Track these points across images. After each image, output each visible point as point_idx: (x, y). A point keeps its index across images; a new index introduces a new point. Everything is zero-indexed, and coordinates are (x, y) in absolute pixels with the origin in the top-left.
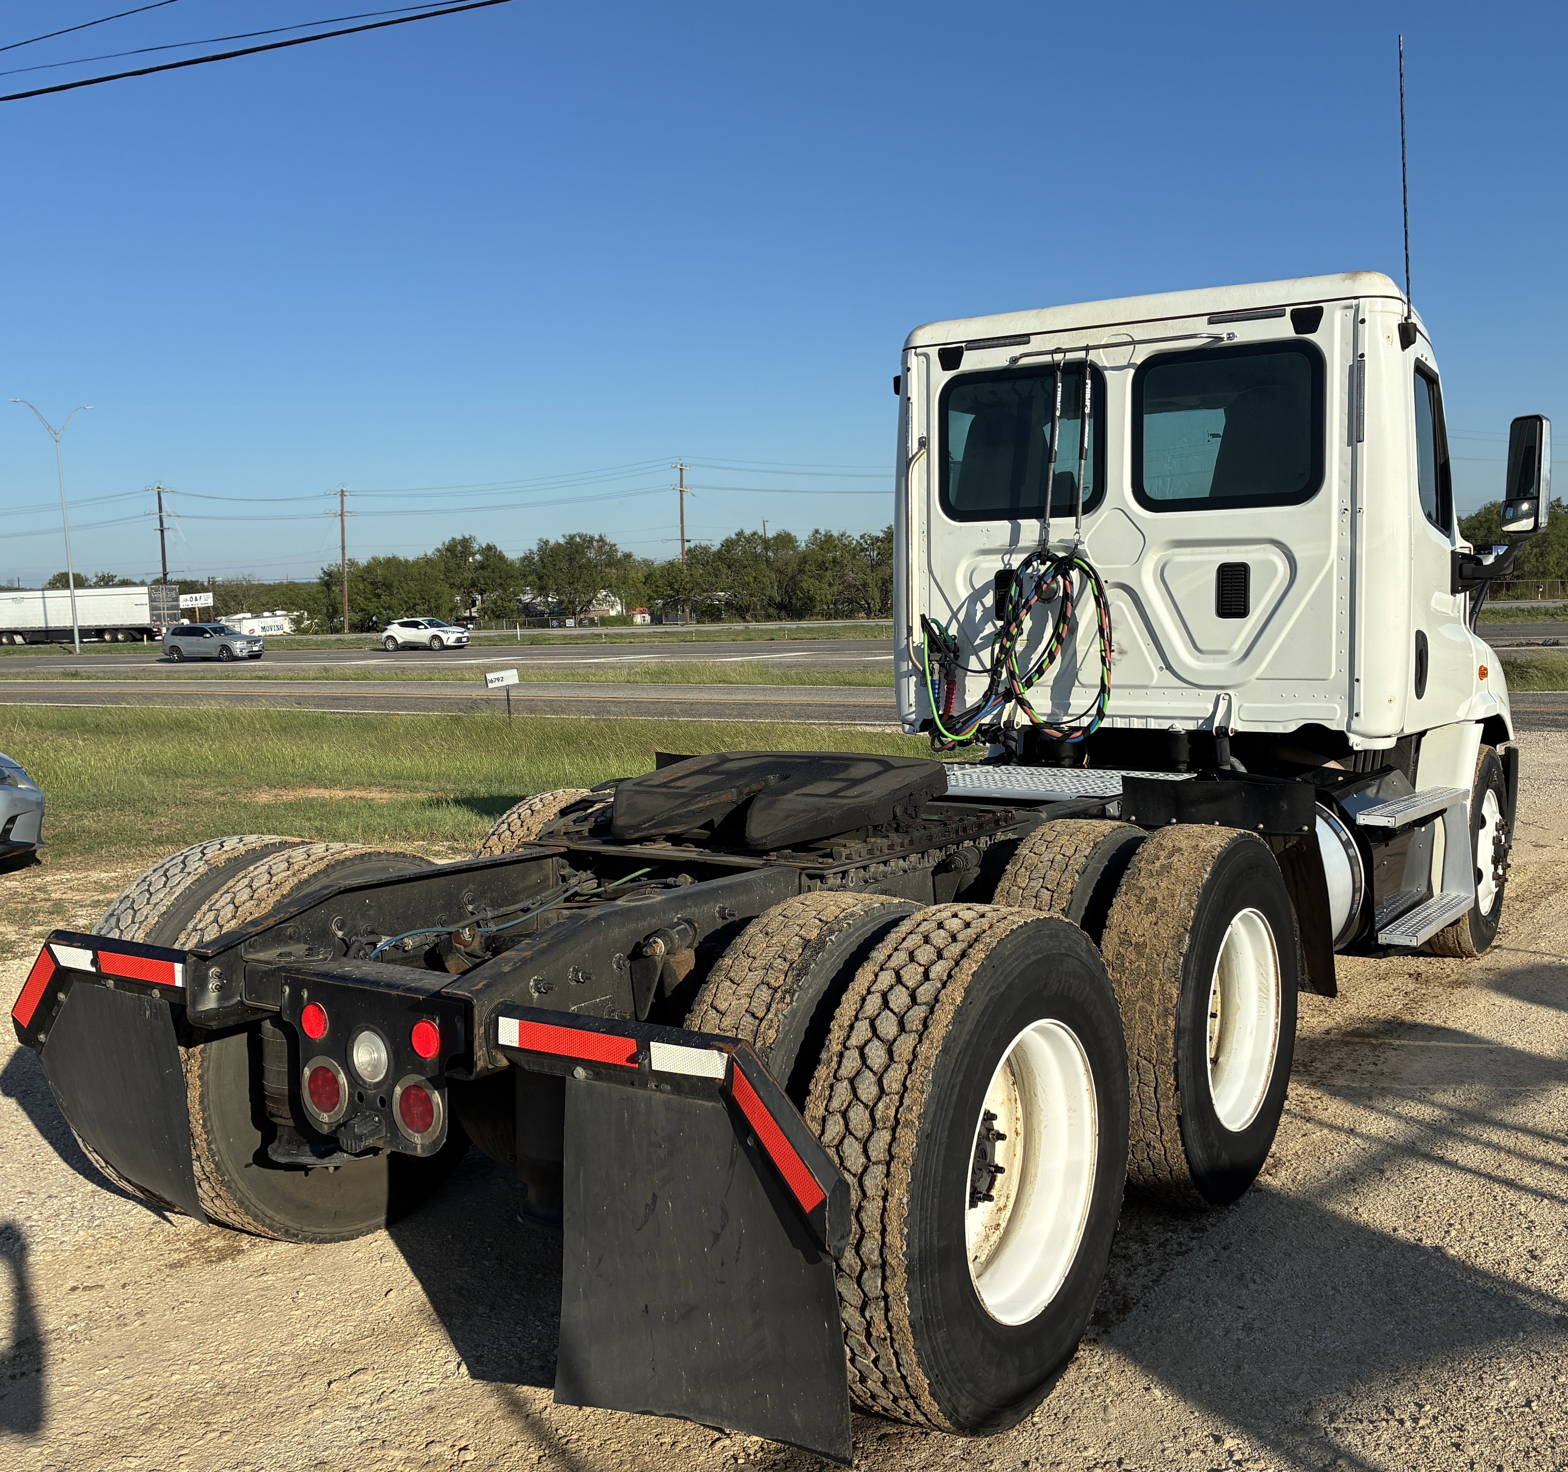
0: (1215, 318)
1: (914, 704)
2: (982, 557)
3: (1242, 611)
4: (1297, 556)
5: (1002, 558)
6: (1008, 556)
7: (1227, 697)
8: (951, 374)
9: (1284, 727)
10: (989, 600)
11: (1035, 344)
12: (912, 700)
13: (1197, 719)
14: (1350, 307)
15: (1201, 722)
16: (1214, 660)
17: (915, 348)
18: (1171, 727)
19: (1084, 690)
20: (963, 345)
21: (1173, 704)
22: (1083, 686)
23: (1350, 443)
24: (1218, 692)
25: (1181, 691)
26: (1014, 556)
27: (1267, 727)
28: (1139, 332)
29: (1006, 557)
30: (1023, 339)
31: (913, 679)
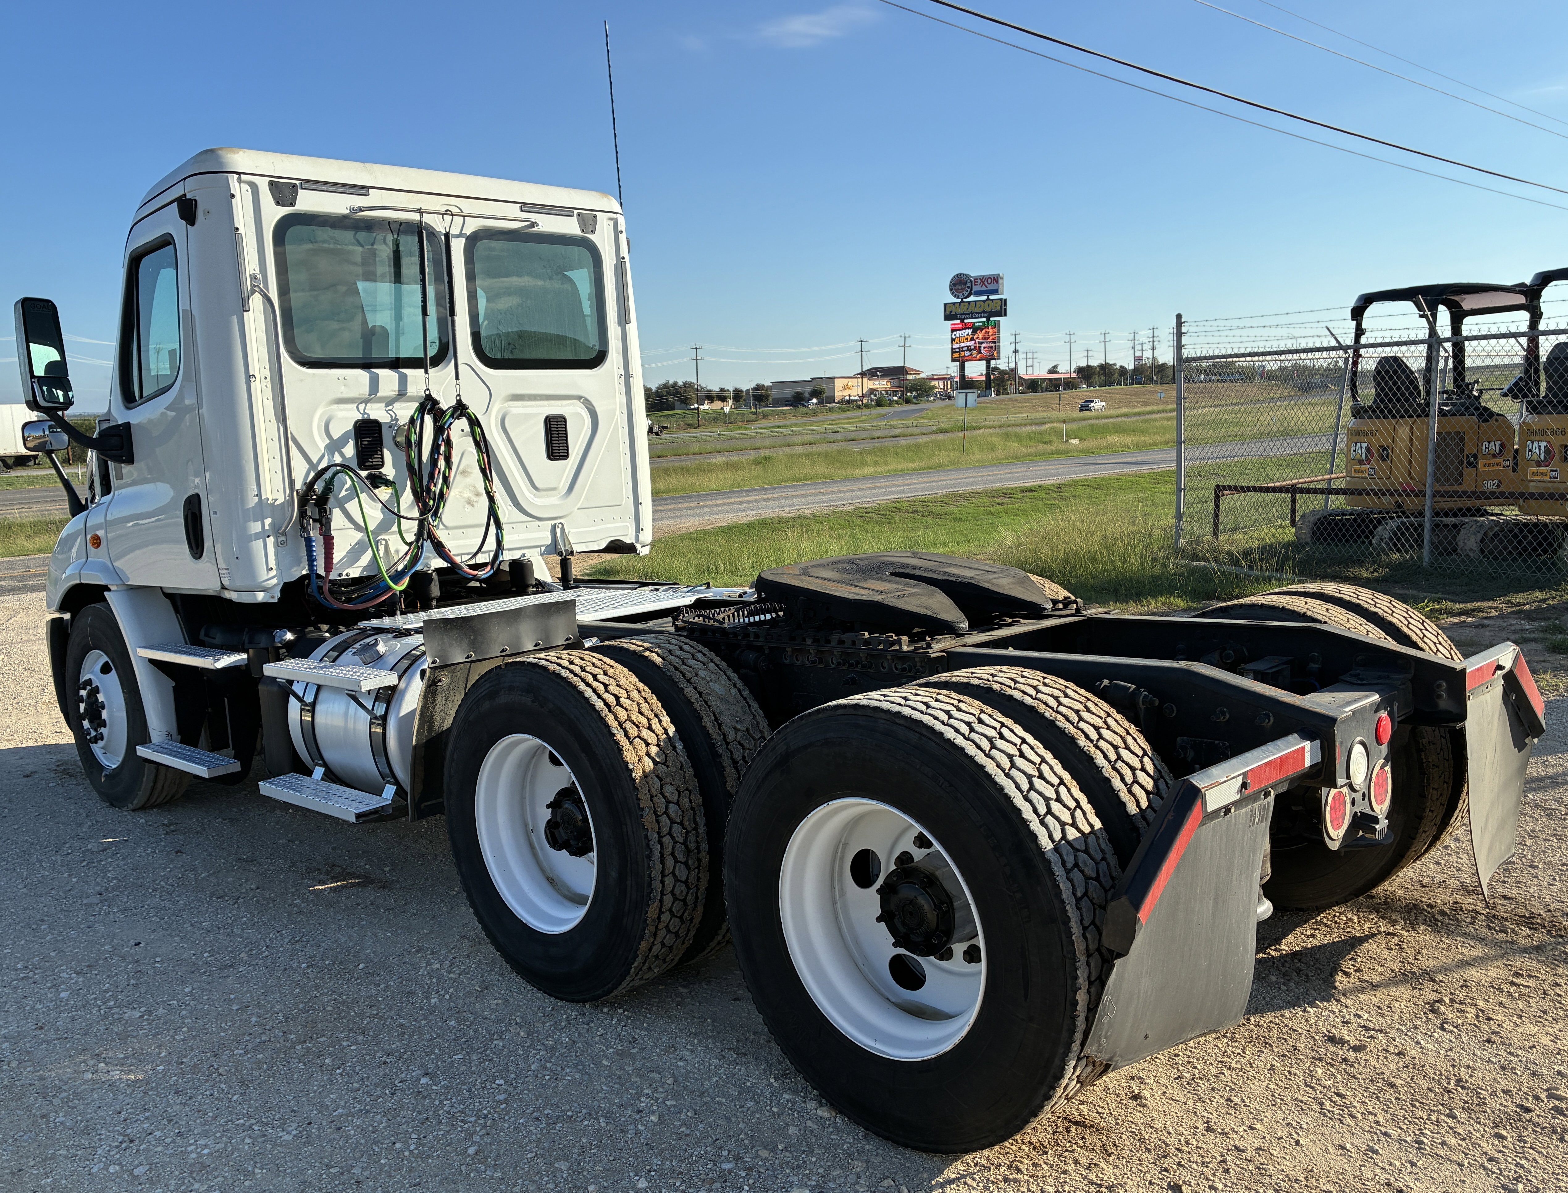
0: (525, 207)
1: (274, 568)
2: (335, 406)
3: (565, 456)
4: (598, 410)
5: (357, 407)
6: (363, 405)
7: (560, 526)
8: (284, 211)
9: (598, 545)
10: (350, 450)
11: (375, 198)
12: (272, 563)
13: (540, 546)
14: (611, 219)
15: (543, 548)
16: (547, 496)
17: (239, 173)
18: (524, 555)
19: (447, 532)
20: (297, 182)
21: (523, 536)
22: (446, 528)
23: (620, 324)
24: (553, 522)
25: (526, 524)
26: (369, 405)
27: (587, 547)
28: (467, 207)
29: (361, 407)
30: (362, 190)
31: (271, 541)
